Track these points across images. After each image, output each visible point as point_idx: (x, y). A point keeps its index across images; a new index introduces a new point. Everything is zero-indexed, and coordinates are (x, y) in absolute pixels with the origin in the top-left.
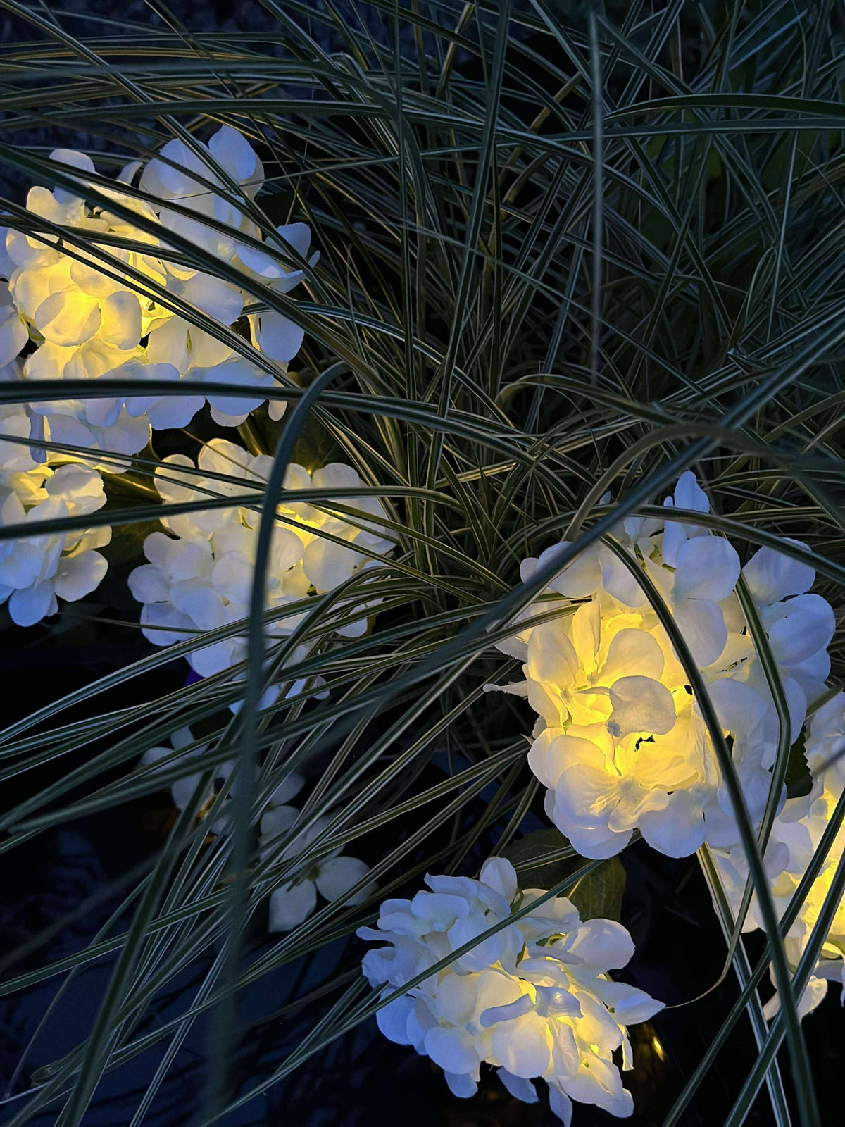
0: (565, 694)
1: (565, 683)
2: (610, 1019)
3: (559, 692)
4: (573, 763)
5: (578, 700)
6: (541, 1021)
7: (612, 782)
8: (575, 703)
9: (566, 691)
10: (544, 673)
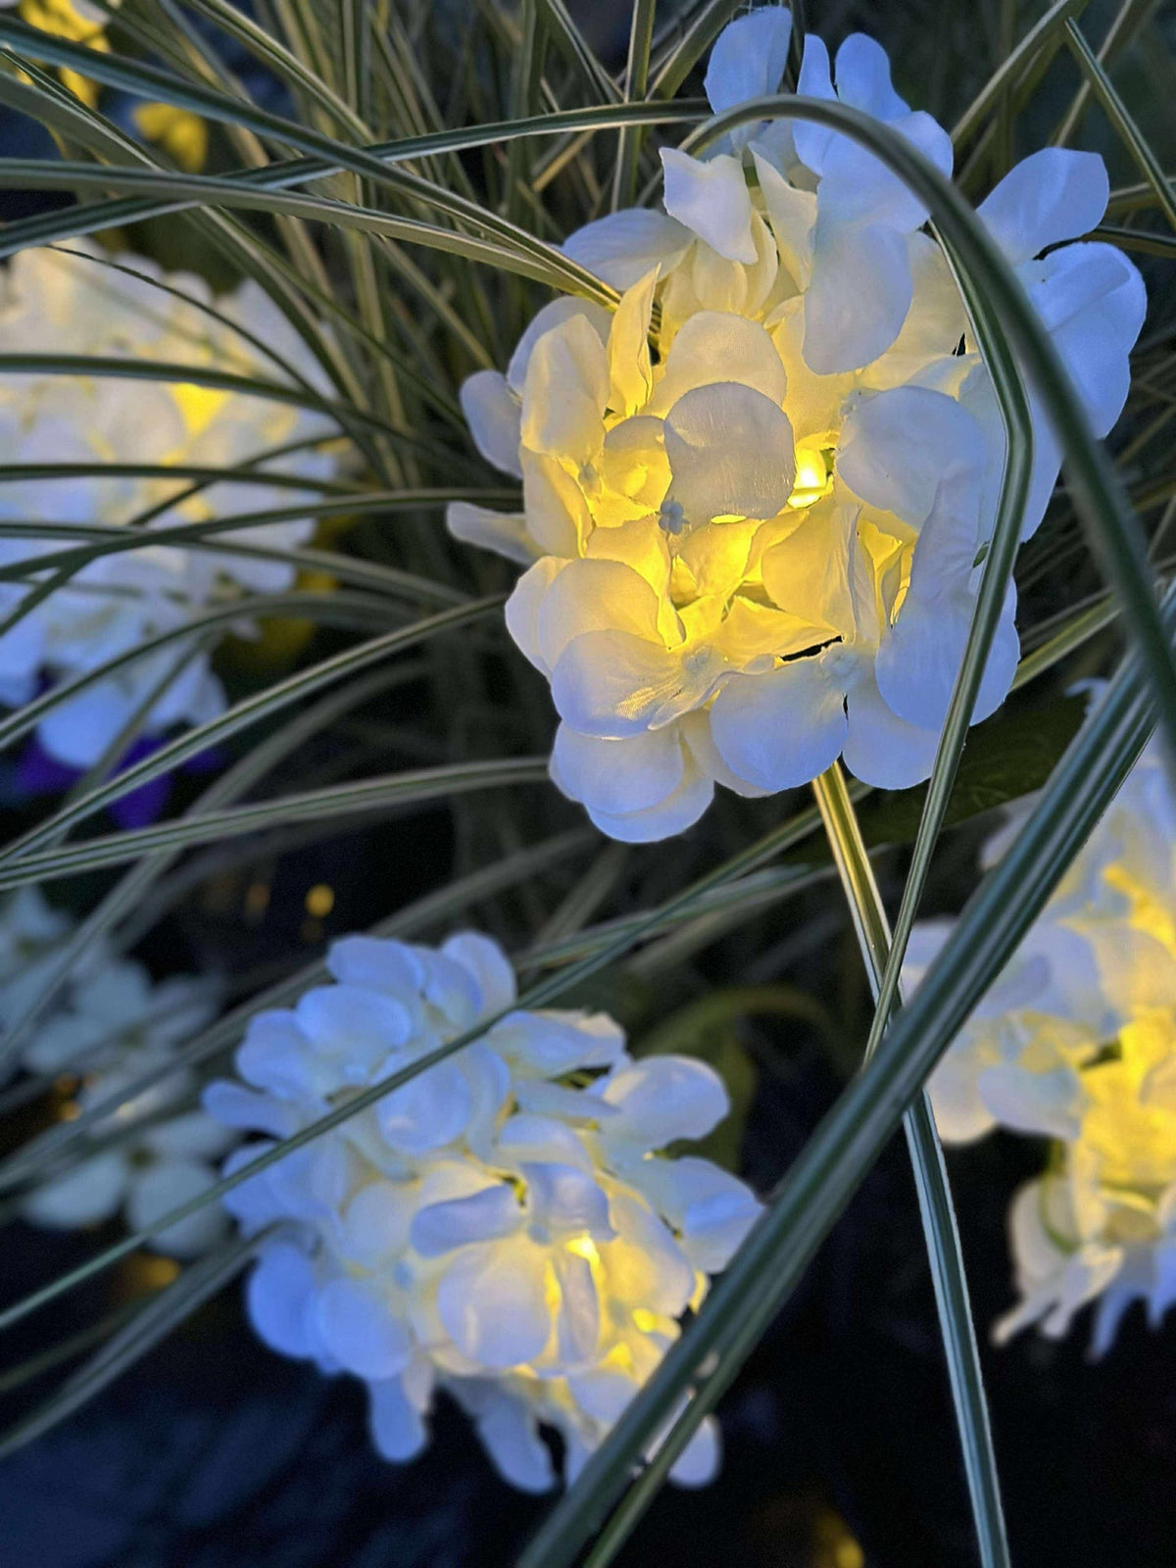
0: (587, 475)
1: (589, 452)
2: (677, 1254)
3: (575, 471)
4: (594, 623)
5: (610, 483)
6: (537, 1254)
7: (671, 664)
8: (604, 488)
9: (589, 464)
10: (548, 436)
